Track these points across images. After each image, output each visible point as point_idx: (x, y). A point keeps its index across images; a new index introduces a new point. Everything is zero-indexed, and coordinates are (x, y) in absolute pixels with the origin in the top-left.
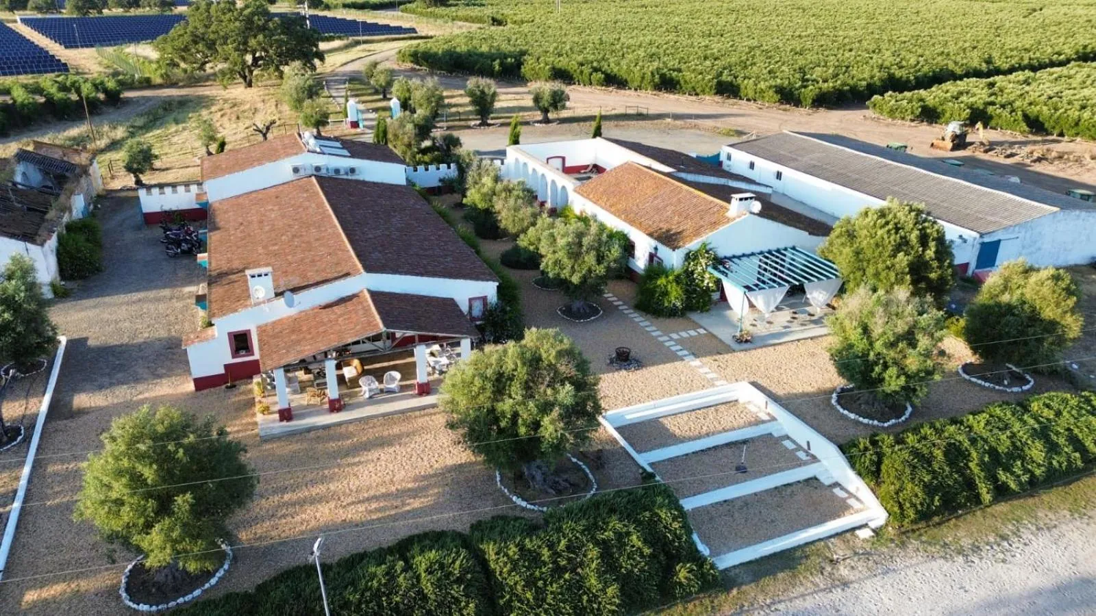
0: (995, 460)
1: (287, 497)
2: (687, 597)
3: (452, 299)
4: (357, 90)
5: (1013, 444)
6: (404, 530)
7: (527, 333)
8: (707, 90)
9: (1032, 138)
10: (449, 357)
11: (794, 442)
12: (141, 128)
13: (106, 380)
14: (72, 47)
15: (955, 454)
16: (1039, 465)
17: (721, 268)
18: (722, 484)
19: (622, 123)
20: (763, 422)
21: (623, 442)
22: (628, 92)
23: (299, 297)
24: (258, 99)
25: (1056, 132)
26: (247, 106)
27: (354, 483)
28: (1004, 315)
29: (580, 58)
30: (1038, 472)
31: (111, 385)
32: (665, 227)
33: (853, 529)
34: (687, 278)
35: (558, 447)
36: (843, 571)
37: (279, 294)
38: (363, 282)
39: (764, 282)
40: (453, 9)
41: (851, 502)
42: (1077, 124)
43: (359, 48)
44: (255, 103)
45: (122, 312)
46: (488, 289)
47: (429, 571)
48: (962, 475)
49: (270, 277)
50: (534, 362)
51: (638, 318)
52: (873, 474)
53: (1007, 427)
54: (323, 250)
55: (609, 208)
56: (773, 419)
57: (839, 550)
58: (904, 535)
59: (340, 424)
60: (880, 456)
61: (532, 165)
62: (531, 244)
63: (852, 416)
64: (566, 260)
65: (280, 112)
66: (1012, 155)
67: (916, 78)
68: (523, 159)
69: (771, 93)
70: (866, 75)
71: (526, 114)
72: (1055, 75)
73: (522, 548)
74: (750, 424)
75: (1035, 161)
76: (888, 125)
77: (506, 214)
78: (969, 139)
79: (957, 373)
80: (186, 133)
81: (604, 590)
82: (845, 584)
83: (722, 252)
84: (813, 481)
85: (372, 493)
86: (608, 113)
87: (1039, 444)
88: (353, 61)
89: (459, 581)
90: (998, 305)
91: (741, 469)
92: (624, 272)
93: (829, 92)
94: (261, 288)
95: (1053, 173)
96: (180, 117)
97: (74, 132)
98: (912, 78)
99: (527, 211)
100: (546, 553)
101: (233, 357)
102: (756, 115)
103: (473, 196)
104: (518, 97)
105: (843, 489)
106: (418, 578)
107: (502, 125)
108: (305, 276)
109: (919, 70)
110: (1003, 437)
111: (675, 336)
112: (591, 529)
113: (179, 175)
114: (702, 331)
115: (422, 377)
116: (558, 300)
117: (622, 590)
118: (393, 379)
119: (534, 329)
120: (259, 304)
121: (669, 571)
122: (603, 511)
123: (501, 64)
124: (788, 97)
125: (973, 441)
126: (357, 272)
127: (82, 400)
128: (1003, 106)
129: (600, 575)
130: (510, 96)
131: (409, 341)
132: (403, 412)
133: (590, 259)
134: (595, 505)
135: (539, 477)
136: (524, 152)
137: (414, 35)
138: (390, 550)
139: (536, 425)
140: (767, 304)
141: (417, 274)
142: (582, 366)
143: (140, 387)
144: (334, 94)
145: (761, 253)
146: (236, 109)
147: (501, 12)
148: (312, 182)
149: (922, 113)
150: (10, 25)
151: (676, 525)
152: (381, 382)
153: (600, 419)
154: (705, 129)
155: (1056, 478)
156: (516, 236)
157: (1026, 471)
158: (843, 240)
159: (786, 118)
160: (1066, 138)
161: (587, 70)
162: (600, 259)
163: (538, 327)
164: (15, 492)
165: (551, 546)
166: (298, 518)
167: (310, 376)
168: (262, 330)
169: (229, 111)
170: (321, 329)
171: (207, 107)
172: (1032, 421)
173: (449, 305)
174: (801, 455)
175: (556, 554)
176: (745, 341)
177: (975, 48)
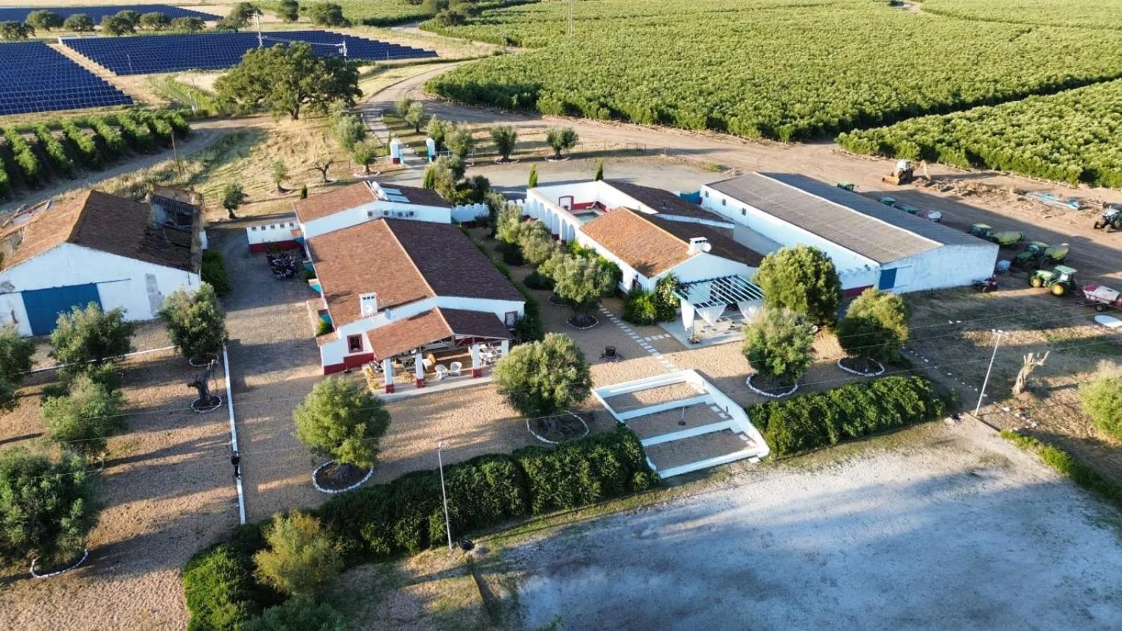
0: (843, 417)
1: (399, 436)
2: (640, 491)
3: (494, 314)
4: (392, 123)
5: (857, 408)
6: (472, 454)
7: (546, 336)
8: (699, 126)
9: (974, 171)
10: (493, 353)
11: (718, 407)
12: (213, 162)
13: (262, 368)
14: (122, 74)
15: (817, 413)
16: (872, 421)
17: (681, 291)
18: (668, 431)
19: (623, 159)
20: (701, 395)
21: (607, 406)
22: (630, 125)
23: (394, 312)
24: (307, 133)
25: (994, 166)
26: (298, 140)
27: (439, 429)
28: (859, 325)
29: (588, 93)
30: (870, 425)
31: (266, 371)
32: (643, 261)
33: (747, 458)
34: (658, 299)
35: (565, 404)
36: (737, 480)
37: (381, 310)
38: (436, 302)
39: (715, 300)
40: (470, 27)
41: (750, 443)
42: (1010, 160)
43: (386, 74)
44: (303, 137)
45: (257, 322)
46: (518, 306)
47: (491, 472)
48: (820, 426)
49: (375, 300)
50: (552, 354)
51: (623, 326)
52: (763, 425)
53: (854, 397)
54: (404, 279)
55: (606, 244)
56: (707, 393)
57: (736, 469)
58: (778, 461)
59: (425, 395)
60: (768, 414)
61: (547, 206)
62: (548, 272)
63: (758, 391)
64: (572, 286)
65: (329, 146)
66: (948, 189)
67: (884, 113)
68: (540, 200)
69: (753, 129)
70: (839, 112)
71: (541, 149)
72: (1009, 110)
73: (544, 462)
74: (691, 396)
75: (965, 195)
76: (852, 160)
77: (529, 247)
78: (915, 174)
79: (836, 364)
80: (252, 167)
81: (591, 485)
82: (736, 486)
83: (683, 280)
84: (728, 431)
85: (451, 434)
86: (611, 149)
87: (873, 408)
88: (383, 90)
89: (508, 478)
90: (857, 319)
91: (683, 423)
92: (615, 292)
93: (804, 129)
94: (368, 306)
95: (977, 206)
96: (243, 150)
97: (160, 167)
98: (880, 114)
99: (544, 247)
100: (558, 465)
101: (350, 352)
102: (739, 150)
103: (503, 233)
104: (534, 131)
105: (745, 435)
106: (485, 475)
107: (522, 160)
108: (395, 298)
109: (889, 107)
110: (850, 403)
111: (648, 339)
112: (584, 453)
113: (261, 208)
114: (667, 336)
115: (476, 365)
116: (567, 313)
117: (601, 485)
118: (456, 367)
119: (551, 334)
120: (367, 317)
121: (631, 476)
122: (592, 443)
123: (519, 99)
124: (768, 132)
125: (830, 406)
126: (431, 295)
127: (250, 380)
128: (950, 144)
129: (589, 476)
130: (527, 130)
131: (469, 342)
132: (464, 388)
133: (589, 285)
134: (588, 439)
135: (553, 425)
136: (542, 195)
137: (435, 59)
138: (467, 463)
139: (552, 391)
140: (712, 318)
141: (470, 297)
142: (580, 356)
143: (286, 372)
144: (373, 128)
145: (712, 280)
146: (289, 142)
147: (516, 32)
148: (382, 223)
149: (880, 150)
150: (52, 46)
151: (635, 451)
152: (449, 369)
153: (592, 390)
154: (693, 165)
155: (882, 430)
156: (537, 266)
157: (862, 424)
158: (767, 271)
159: (764, 152)
160: (1002, 172)
161: (594, 105)
162: (596, 285)
163: (553, 332)
164: (230, 434)
165: (561, 461)
166: (408, 448)
167: (402, 365)
168: (371, 335)
169: (283, 145)
170: (411, 334)
171: (264, 140)
172: (871, 394)
173: (492, 317)
174: (722, 415)
175: (563, 465)
176: (696, 343)
177: (949, 79)
